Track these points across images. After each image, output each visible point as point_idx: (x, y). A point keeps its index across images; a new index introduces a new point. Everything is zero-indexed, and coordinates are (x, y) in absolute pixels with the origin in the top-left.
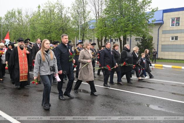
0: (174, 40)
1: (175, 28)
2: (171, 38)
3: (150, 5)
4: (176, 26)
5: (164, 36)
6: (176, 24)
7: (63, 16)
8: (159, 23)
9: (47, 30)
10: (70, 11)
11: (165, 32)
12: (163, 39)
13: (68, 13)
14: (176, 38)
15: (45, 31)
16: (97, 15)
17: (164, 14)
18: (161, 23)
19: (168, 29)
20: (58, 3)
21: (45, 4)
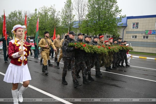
0: (134, 38)
1: (135, 30)
2: (132, 37)
3: (120, 13)
4: (136, 28)
5: (127, 35)
6: (136, 27)
7: (55, 18)
8: (124, 26)
9: (43, 27)
10: (60, 14)
11: (128, 32)
12: (126, 37)
13: (59, 15)
14: (136, 37)
15: (41, 28)
16: (79, 18)
17: (128, 20)
18: (126, 26)
19: (130, 30)
20: (51, 7)
21: (41, 8)
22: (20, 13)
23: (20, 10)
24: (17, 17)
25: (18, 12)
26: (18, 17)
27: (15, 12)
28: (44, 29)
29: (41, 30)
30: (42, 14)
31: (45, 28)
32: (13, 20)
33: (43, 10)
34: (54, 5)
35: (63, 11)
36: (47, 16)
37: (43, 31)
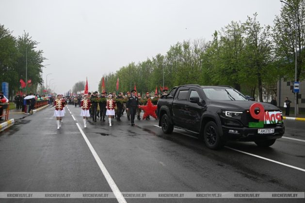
7: (258, 43)
9: (230, 68)
10: (272, 32)
13: (269, 37)
20: (249, 21)
21: (226, 28)
22: (186, 47)
23: (186, 41)
24: (181, 54)
25: (183, 44)
26: (183, 54)
27: (177, 45)
28: (234, 71)
29: (227, 74)
30: (228, 40)
31: (237, 68)
32: (175, 62)
33: (229, 31)
34: (256, 14)
35: (277, 24)
36: (241, 41)
37: (232, 75)
